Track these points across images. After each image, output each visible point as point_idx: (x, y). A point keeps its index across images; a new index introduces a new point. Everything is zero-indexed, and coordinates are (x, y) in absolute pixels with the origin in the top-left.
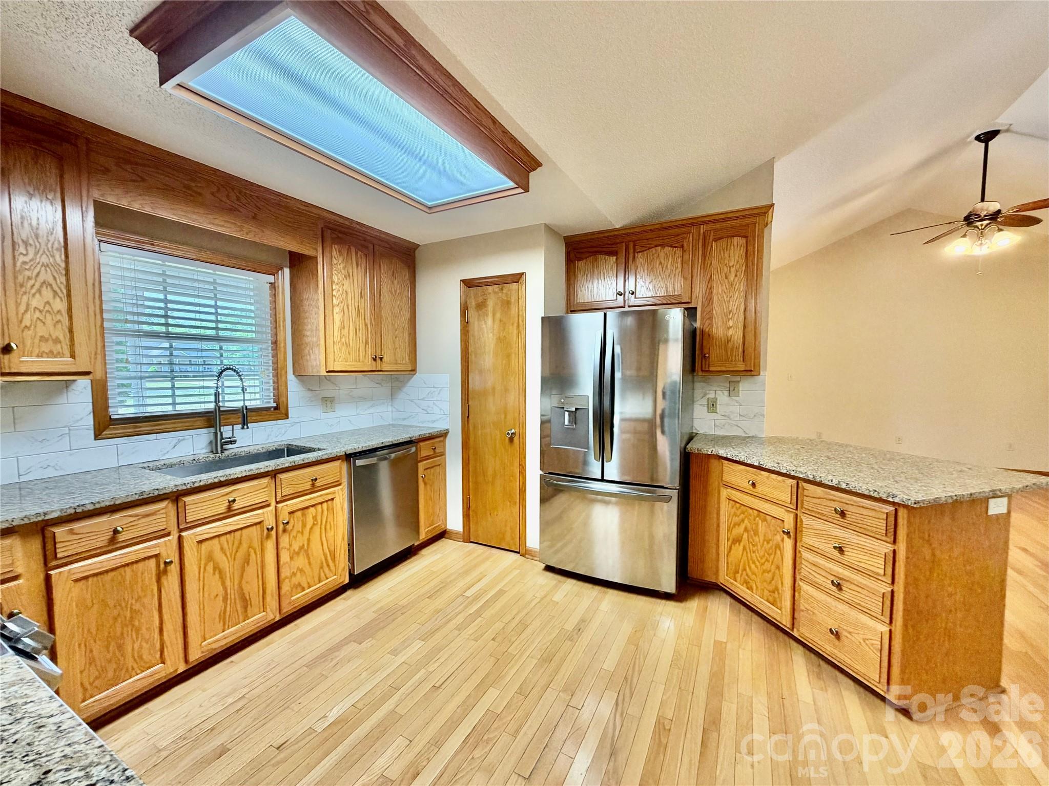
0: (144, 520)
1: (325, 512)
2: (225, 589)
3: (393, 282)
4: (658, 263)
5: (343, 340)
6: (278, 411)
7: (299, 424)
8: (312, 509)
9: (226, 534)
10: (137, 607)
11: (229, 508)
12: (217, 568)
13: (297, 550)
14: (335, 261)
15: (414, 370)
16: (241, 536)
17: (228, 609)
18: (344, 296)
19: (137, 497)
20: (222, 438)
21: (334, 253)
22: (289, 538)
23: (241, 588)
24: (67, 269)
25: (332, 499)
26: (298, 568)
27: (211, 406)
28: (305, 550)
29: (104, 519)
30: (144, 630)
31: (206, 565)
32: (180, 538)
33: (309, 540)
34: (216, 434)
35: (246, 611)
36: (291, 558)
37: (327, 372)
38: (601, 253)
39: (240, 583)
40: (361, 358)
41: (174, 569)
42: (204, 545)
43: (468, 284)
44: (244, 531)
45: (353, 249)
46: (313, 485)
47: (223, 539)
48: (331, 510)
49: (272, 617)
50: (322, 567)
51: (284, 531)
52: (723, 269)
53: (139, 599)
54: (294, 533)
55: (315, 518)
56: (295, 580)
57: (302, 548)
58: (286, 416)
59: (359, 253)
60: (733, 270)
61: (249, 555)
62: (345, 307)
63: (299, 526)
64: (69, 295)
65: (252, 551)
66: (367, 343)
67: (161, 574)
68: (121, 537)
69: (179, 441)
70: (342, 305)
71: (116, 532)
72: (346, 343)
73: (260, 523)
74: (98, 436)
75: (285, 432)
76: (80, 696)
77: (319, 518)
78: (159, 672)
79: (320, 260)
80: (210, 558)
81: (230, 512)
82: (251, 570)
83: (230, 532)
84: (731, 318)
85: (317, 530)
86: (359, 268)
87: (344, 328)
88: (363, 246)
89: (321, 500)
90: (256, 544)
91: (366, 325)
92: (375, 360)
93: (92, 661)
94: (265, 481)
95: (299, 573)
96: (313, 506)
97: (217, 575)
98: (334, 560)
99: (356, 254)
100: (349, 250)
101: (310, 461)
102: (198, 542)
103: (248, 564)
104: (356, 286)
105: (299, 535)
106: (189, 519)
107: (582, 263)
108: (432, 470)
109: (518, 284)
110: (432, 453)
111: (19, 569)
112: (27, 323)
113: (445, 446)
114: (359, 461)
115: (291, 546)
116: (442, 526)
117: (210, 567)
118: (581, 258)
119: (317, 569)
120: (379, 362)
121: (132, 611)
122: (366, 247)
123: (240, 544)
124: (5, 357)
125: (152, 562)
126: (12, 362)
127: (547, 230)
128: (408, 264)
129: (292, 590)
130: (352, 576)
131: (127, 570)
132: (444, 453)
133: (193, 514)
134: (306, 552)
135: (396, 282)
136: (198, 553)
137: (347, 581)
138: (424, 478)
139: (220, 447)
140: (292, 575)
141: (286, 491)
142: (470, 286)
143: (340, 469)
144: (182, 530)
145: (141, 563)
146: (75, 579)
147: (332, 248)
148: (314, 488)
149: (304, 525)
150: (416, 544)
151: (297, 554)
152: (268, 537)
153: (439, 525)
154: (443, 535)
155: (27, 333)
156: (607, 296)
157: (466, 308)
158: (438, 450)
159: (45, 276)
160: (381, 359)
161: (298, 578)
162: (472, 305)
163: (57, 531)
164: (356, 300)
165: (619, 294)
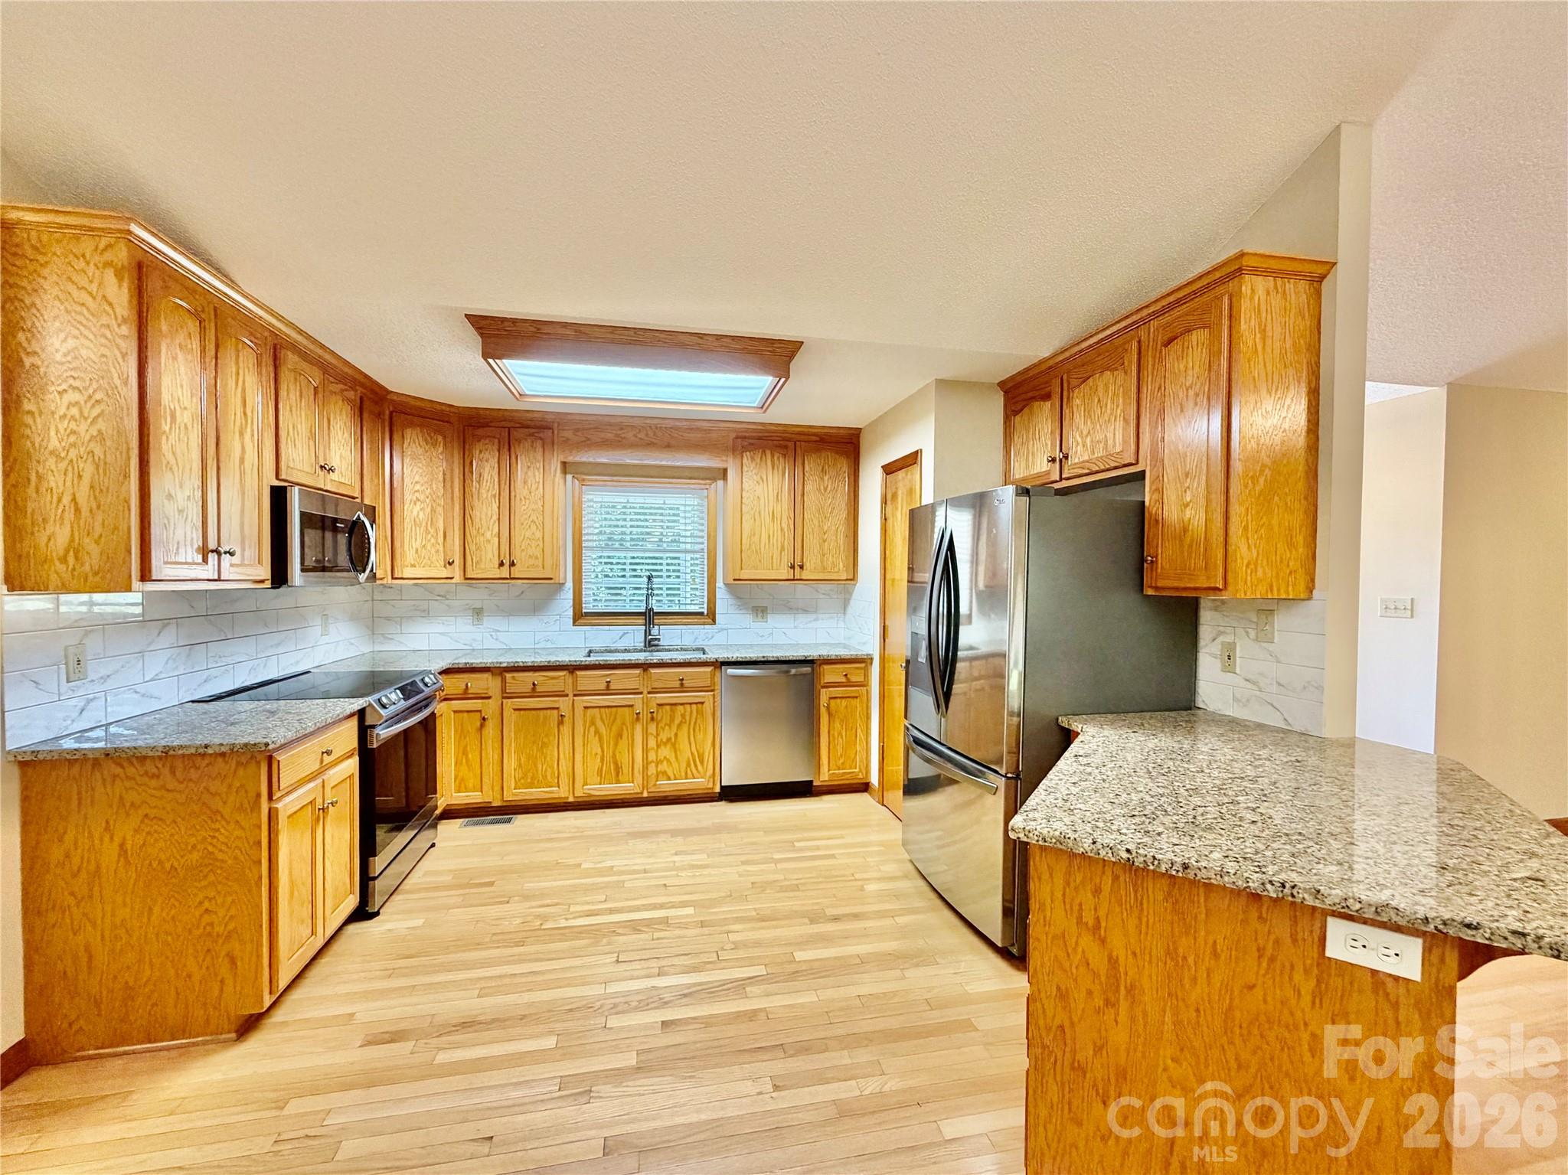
0: (551, 681)
1: (695, 714)
2: (603, 751)
3: (822, 479)
4: (1096, 401)
6: (709, 617)
7: (725, 632)
8: (681, 707)
9: (605, 707)
10: (545, 740)
11: (608, 687)
12: (597, 733)
13: (664, 740)
14: (745, 469)
15: (853, 579)
16: (616, 713)
17: (604, 768)
18: (755, 502)
19: (546, 664)
20: (650, 635)
21: (745, 461)
22: (657, 728)
23: (614, 756)
24: (543, 511)
25: (702, 703)
26: (665, 757)
28: (673, 743)
29: (530, 674)
30: (548, 759)
31: (590, 727)
32: (574, 701)
33: (676, 735)
34: (646, 632)
35: (618, 775)
36: (658, 746)
37: (734, 580)
38: (1033, 399)
39: (614, 753)
40: (775, 565)
41: (568, 722)
42: (589, 710)
43: (889, 469)
44: (620, 709)
45: (768, 453)
46: (682, 684)
47: (603, 710)
48: (702, 715)
49: (639, 791)
50: (688, 765)
51: (652, 719)
52: (1178, 395)
53: (547, 736)
54: (662, 725)
55: (683, 716)
56: (661, 769)
57: (669, 739)
58: (712, 622)
59: (777, 455)
60: (1191, 393)
61: (622, 729)
62: (757, 514)
63: (666, 720)
64: (543, 528)
65: (624, 728)
66: (783, 548)
67: (561, 721)
68: (538, 689)
69: (625, 634)
70: (752, 512)
71: (534, 684)
72: (756, 551)
73: (632, 706)
74: (574, 623)
75: (712, 637)
76: (513, 786)
77: (688, 717)
78: (555, 793)
79: (731, 470)
80: (593, 723)
81: (608, 690)
82: (623, 747)
83: (609, 707)
84: (1188, 487)
85: (685, 727)
86: (776, 471)
87: (754, 535)
88: (780, 447)
89: (689, 700)
90: (628, 723)
91: (782, 529)
92: (793, 567)
93: (520, 765)
94: (637, 671)
95: (665, 762)
96: (682, 704)
97: (597, 738)
98: (702, 762)
99: (772, 457)
100: (764, 452)
101: (678, 661)
102: (585, 708)
103: (621, 738)
104: (770, 488)
105: (667, 727)
106: (580, 688)
107: (1018, 418)
108: (844, 702)
109: (916, 467)
110: (844, 680)
111: (490, 694)
112: (523, 547)
113: (867, 675)
114: (731, 671)
115: (658, 735)
116: (861, 776)
117: (592, 729)
118: (1016, 413)
119: (684, 765)
120: (797, 569)
121: (543, 743)
122: (786, 447)
123: (615, 719)
124: (512, 568)
125: (556, 712)
126: (516, 572)
127: (947, 386)
128: (846, 455)
129: (657, 776)
130: (722, 787)
131: (541, 713)
132: (865, 684)
133: (583, 686)
134: (674, 745)
135: (826, 478)
136: (584, 715)
137: (718, 789)
138: (828, 708)
139: (651, 644)
140: (658, 763)
141: (656, 685)
142: (887, 474)
143: (713, 676)
144: (575, 695)
145: (549, 711)
146: (515, 710)
147: (742, 456)
148: (682, 688)
149: (672, 720)
150: (815, 784)
151: (665, 744)
152: (638, 719)
153: (851, 773)
154: (864, 787)
155: (524, 554)
156: (1041, 465)
157: (884, 501)
158: (854, 679)
159: (534, 517)
160: (801, 567)
161: (664, 767)
162: (889, 497)
163: (508, 676)
164: (771, 505)
165: (1053, 460)
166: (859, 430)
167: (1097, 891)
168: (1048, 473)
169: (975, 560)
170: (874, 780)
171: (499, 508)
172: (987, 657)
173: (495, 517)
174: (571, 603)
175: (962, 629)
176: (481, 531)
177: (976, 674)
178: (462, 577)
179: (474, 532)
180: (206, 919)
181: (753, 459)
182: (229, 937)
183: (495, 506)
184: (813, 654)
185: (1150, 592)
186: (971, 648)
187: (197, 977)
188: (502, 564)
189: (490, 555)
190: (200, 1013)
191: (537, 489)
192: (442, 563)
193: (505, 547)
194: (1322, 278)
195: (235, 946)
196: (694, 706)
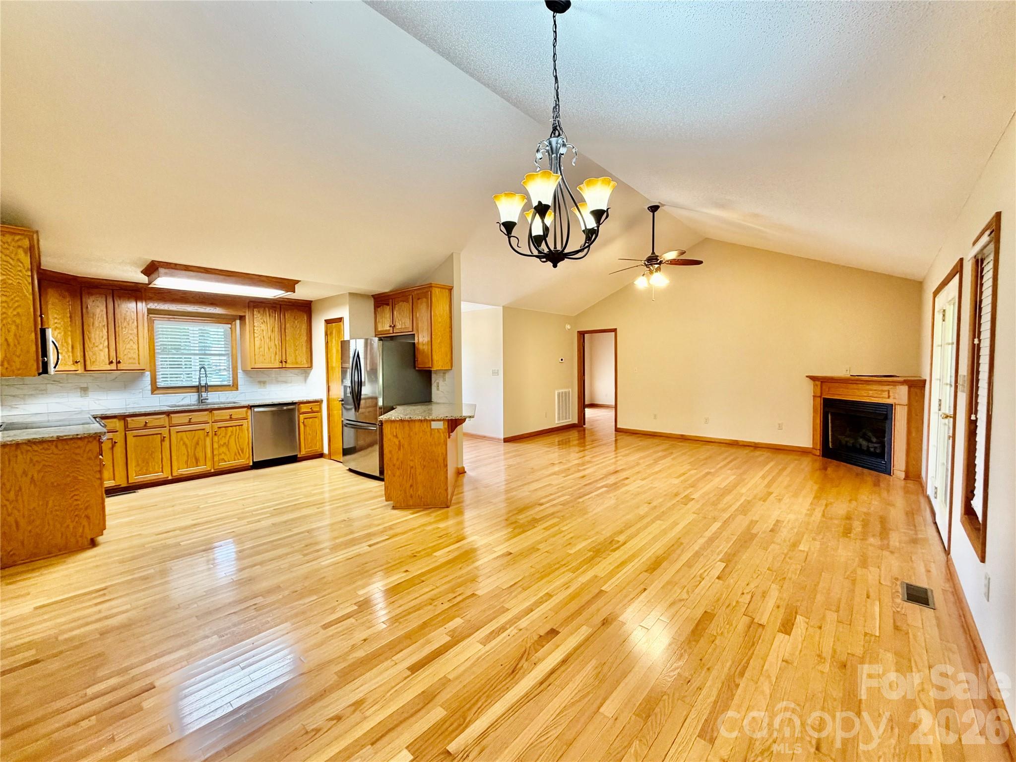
0: (156, 420)
1: (238, 431)
2: (188, 452)
3: (294, 322)
4: (402, 310)
5: (261, 353)
6: (234, 386)
7: (244, 394)
8: (231, 428)
9: (188, 431)
10: (153, 450)
11: (190, 422)
12: (184, 444)
13: (222, 443)
14: (255, 316)
15: (311, 367)
16: (195, 433)
17: (189, 460)
18: (262, 332)
19: (153, 412)
20: (201, 397)
21: (255, 313)
22: (218, 438)
23: (195, 454)
24: (138, 334)
25: (242, 425)
26: (223, 452)
27: (197, 384)
28: (227, 445)
29: (143, 417)
30: (156, 459)
31: (180, 441)
32: (170, 429)
33: (229, 441)
34: (199, 395)
35: (197, 463)
36: (219, 447)
37: (248, 368)
38: (383, 304)
39: (194, 453)
40: (272, 361)
41: (167, 440)
42: (179, 433)
43: (328, 322)
44: (197, 431)
45: (267, 309)
46: (231, 417)
47: (187, 433)
48: (242, 430)
49: (209, 469)
50: (236, 454)
51: (215, 434)
52: (421, 314)
53: (155, 448)
54: (220, 437)
55: (232, 432)
56: (221, 457)
57: (225, 443)
58: (237, 389)
59: (271, 311)
60: (424, 315)
61: (199, 441)
62: (262, 338)
63: (223, 434)
64: (138, 343)
66: (276, 354)
67: (163, 440)
68: (148, 425)
69: (186, 396)
70: (260, 337)
71: (146, 422)
72: (263, 355)
73: (204, 429)
74: (152, 393)
75: (237, 397)
76: (135, 475)
77: (234, 432)
78: (161, 476)
79: (247, 317)
80: (182, 439)
81: (190, 423)
82: (199, 449)
83: (190, 430)
84: (424, 340)
85: (233, 437)
86: (271, 317)
87: (261, 347)
88: (273, 306)
89: (235, 424)
90: (202, 437)
91: (275, 345)
92: (281, 362)
93: (138, 464)
94: (206, 413)
95: (223, 454)
96: (231, 426)
97: (185, 446)
98: (243, 452)
99: (269, 311)
100: (265, 308)
101: (223, 407)
102: (177, 432)
103: (198, 445)
104: (269, 326)
105: (223, 438)
106: (173, 423)
107: (379, 309)
108: (311, 420)
109: (341, 323)
110: (310, 410)
111: (118, 429)
112: (125, 353)
113: (320, 408)
114: (256, 409)
115: (219, 442)
116: (319, 451)
117: (182, 443)
118: (379, 307)
119: (233, 454)
120: (284, 363)
121: (152, 451)
122: (275, 307)
123: (194, 436)
124: (118, 365)
125: (159, 436)
126: (120, 366)
127: (353, 295)
128: (305, 312)
129: (219, 460)
130: (253, 462)
131: (150, 437)
132: (320, 411)
133: (174, 421)
134: (227, 446)
135: (296, 322)
136: (177, 436)
137: (251, 464)
138: (303, 422)
139: (201, 401)
140: (220, 454)
141: (216, 418)
142: (327, 323)
143: (247, 412)
144: (170, 427)
145: (155, 436)
146: (134, 436)
147: (253, 311)
148: (231, 419)
149: (226, 434)
150: (298, 456)
151: (223, 446)
152: (207, 435)
153: (316, 449)
154: (321, 455)
155: (125, 357)
156: (387, 327)
157: (326, 334)
158: (315, 409)
159: (131, 337)
160: (286, 362)
161: (222, 456)
162: (328, 333)
163: (129, 419)
164: (269, 334)
165: (391, 326)
166: (312, 301)
167: (396, 428)
168: (389, 330)
169: (366, 358)
170: (326, 451)
171: (108, 332)
172: (372, 398)
173: (105, 337)
174: (150, 382)
175: (363, 388)
176: (96, 344)
177: (368, 405)
178: (83, 369)
179: (91, 346)
180: (75, 503)
181: (259, 312)
182: (86, 508)
183: (105, 331)
184: (296, 400)
185: (417, 369)
186: (365, 395)
187: (71, 527)
188: (111, 362)
189: (103, 358)
190: (73, 540)
191: (133, 323)
192: (72, 363)
193: (113, 354)
194: (451, 289)
195: (89, 511)
196: (238, 427)
